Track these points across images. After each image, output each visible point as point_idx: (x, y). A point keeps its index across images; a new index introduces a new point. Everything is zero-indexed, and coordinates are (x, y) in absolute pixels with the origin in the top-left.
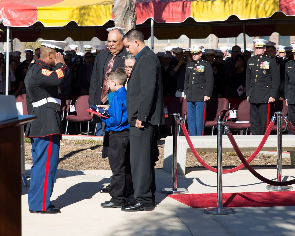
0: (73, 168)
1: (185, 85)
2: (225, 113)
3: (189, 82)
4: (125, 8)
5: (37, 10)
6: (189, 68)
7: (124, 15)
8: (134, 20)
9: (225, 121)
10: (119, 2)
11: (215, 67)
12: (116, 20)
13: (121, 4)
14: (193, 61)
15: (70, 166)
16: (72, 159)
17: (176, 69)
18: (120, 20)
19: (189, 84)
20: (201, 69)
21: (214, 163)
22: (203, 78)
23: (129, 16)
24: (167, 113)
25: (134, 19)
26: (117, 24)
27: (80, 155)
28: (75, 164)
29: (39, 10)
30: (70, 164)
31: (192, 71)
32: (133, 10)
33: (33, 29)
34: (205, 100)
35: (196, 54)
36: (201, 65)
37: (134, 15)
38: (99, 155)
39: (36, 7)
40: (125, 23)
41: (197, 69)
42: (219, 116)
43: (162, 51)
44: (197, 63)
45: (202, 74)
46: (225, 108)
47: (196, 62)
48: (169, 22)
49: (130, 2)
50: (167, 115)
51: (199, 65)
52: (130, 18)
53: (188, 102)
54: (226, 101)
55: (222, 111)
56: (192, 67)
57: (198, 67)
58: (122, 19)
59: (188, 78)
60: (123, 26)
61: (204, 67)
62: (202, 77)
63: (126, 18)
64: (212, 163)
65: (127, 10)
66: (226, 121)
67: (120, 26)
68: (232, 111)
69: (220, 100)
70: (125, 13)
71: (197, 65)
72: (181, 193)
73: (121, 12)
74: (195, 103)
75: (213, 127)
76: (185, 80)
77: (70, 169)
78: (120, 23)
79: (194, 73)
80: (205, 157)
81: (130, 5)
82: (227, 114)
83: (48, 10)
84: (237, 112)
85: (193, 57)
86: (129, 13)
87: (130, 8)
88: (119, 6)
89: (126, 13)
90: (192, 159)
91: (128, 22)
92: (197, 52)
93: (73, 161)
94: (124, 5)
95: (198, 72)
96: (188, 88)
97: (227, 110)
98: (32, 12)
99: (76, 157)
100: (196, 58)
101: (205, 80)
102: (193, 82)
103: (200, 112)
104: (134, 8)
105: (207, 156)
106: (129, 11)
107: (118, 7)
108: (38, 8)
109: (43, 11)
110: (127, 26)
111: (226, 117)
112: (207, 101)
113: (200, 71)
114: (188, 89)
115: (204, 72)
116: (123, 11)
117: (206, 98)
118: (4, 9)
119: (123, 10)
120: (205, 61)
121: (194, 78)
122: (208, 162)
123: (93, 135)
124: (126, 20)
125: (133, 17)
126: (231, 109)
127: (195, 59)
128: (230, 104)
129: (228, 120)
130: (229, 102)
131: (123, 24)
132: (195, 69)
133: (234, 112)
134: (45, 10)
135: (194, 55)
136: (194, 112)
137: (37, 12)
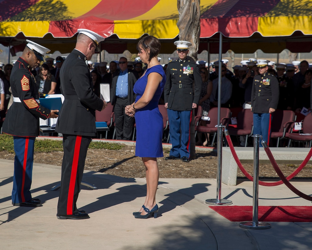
0: (131, 175)
1: (252, 97)
2: (290, 125)
3: (256, 94)
4: (189, 22)
5: (114, 23)
6: (256, 81)
7: (188, 28)
8: (197, 34)
9: (290, 133)
10: (184, 16)
11: (285, 80)
12: (181, 33)
13: (185, 18)
14: (259, 74)
15: (128, 173)
16: (132, 166)
17: (244, 81)
18: (184, 34)
19: (255, 97)
20: (267, 82)
21: (270, 174)
22: (269, 91)
23: (193, 30)
24: (236, 123)
25: (197, 32)
26: (181, 37)
27: (141, 163)
28: (134, 171)
29: (116, 23)
30: (129, 171)
31: (259, 83)
32: (197, 24)
33: (120, 42)
34: (270, 112)
35: (262, 68)
36: (267, 79)
37: (198, 29)
38: (159, 163)
39: (113, 21)
40: (189, 36)
41: (264, 82)
42: (284, 128)
43: (239, 65)
44: (263, 77)
45: (268, 87)
46: (291, 120)
47: (262, 75)
48: (236, 36)
49: (194, 16)
50: (236, 125)
51: (265, 78)
52: (194, 32)
53: (254, 113)
54: (292, 114)
55: (288, 123)
56: (259, 80)
57: (264, 80)
58: (186, 32)
59: (255, 91)
60: (187, 39)
61: (270, 80)
62: (268, 89)
63: (190, 31)
64: (269, 174)
65: (191, 24)
66: (292, 133)
67: (184, 39)
68: (297, 123)
69: (285, 112)
70: (188, 27)
71: (264, 79)
72: (224, 204)
73: (185, 26)
74: (261, 115)
75: (279, 138)
76: (252, 92)
77: (128, 176)
78: (184, 36)
79: (260, 86)
80: (263, 167)
81: (193, 19)
82: (292, 126)
83: (125, 24)
84: (302, 124)
85: (259, 71)
86: (193, 27)
87: (194, 22)
88: (184, 20)
89: (190, 27)
90: (249, 170)
91: (192, 36)
92: (263, 66)
93: (132, 168)
94: (189, 19)
95: (264, 85)
96: (254, 100)
97: (293, 122)
98: (109, 25)
99: (137, 164)
100: (262, 71)
101: (271, 93)
102: (259, 94)
103: (265, 123)
104: (198, 22)
105: (265, 167)
106: (193, 24)
107: (182, 20)
108: (115, 21)
109: (120, 25)
110: (191, 39)
111: (292, 128)
112: (272, 113)
113: (266, 84)
114: (255, 102)
115: (269, 85)
116: (187, 25)
117: (272, 110)
118: (84, 22)
119: (186, 23)
120: (271, 74)
121: (260, 91)
122: (264, 173)
123: (166, 143)
124: (190, 33)
125: (197, 30)
126: (297, 121)
127: (261, 73)
128: (296, 116)
129: (293, 132)
130: (295, 115)
131: (187, 37)
132: (261, 82)
133: (299, 124)
134: (122, 24)
135: (260, 69)
136: (259, 124)
137: (114, 25)
